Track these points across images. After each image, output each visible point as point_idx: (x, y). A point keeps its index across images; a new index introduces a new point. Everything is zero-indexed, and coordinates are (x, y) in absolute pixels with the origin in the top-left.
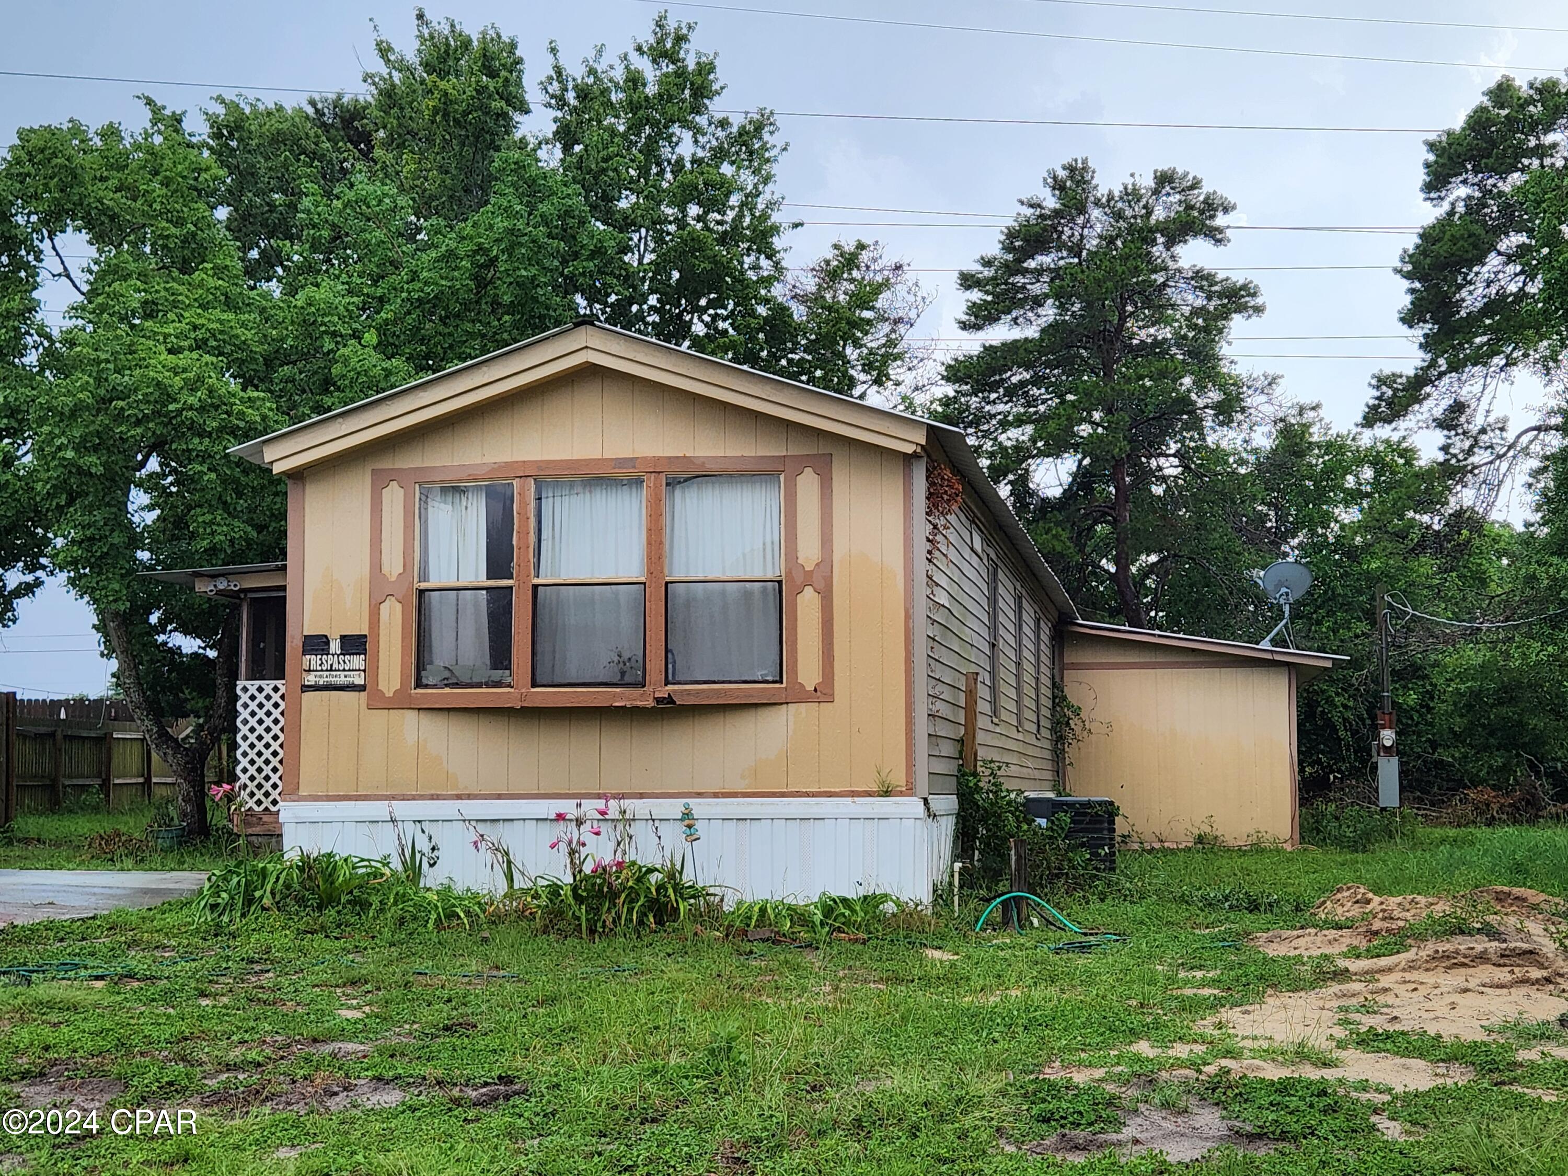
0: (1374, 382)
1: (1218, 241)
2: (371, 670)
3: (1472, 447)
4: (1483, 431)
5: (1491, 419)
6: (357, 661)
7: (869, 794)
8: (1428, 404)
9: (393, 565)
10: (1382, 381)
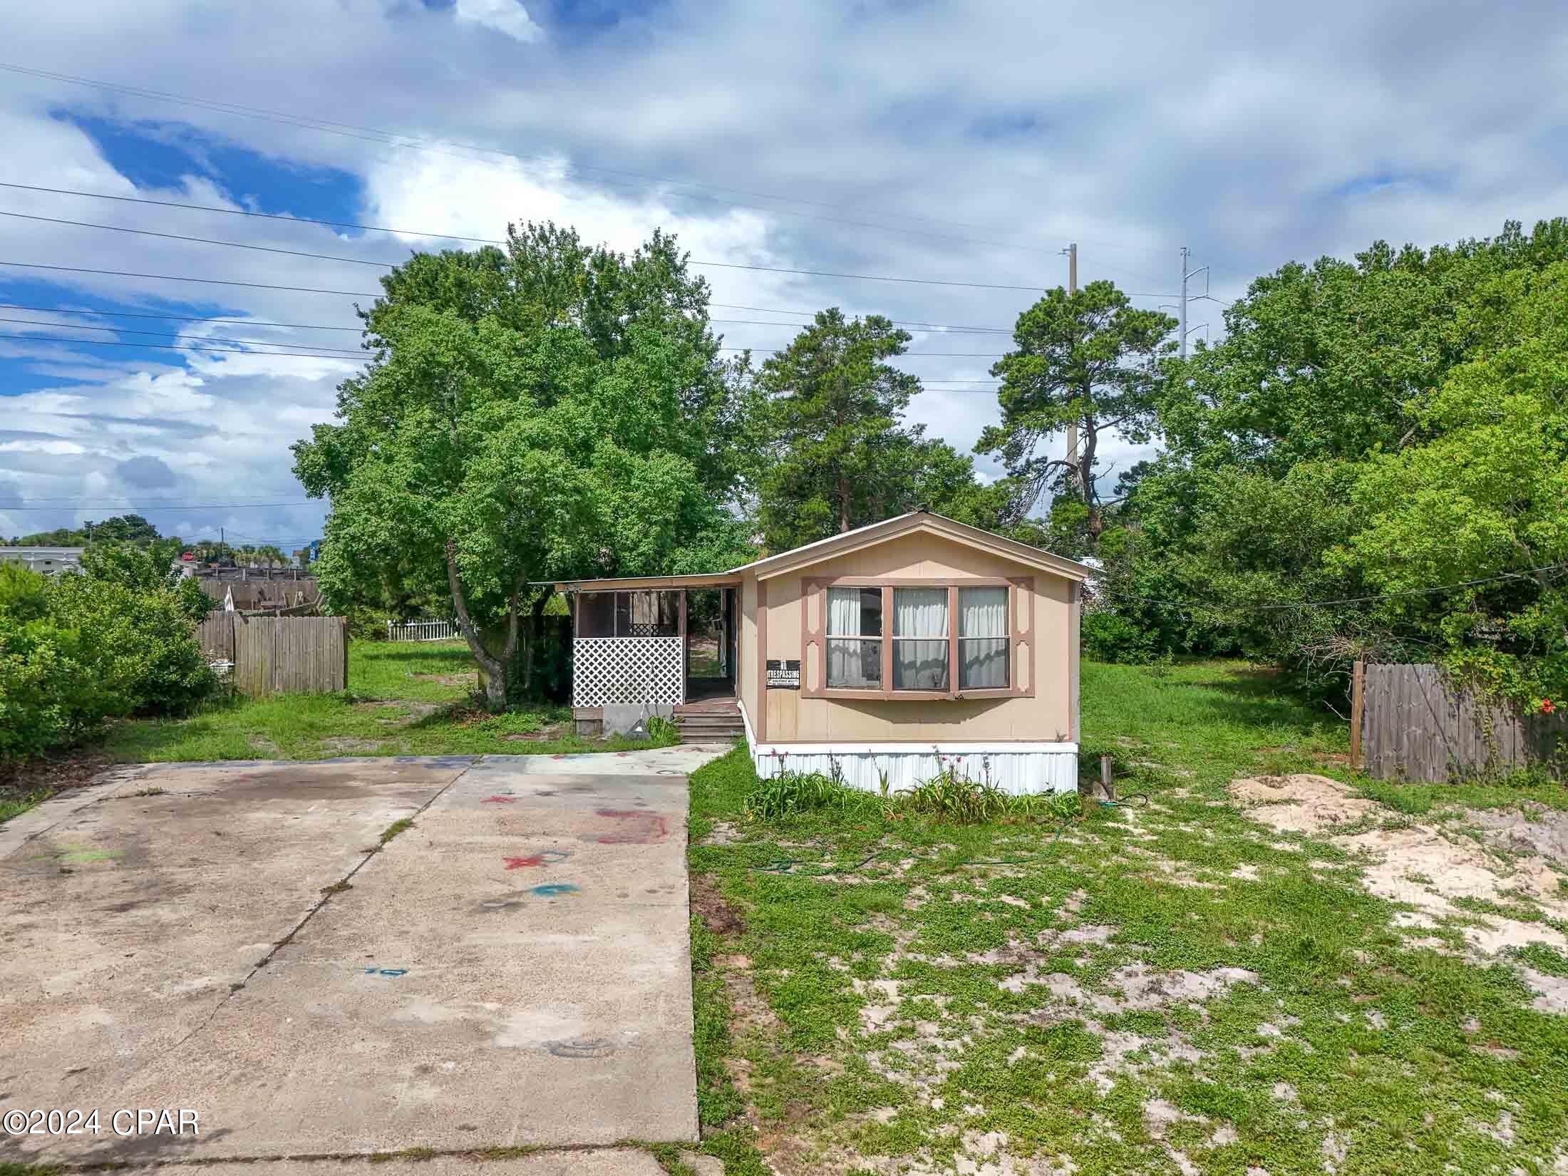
2: (803, 677)
6: (795, 674)
7: (1050, 741)
9: (814, 627)
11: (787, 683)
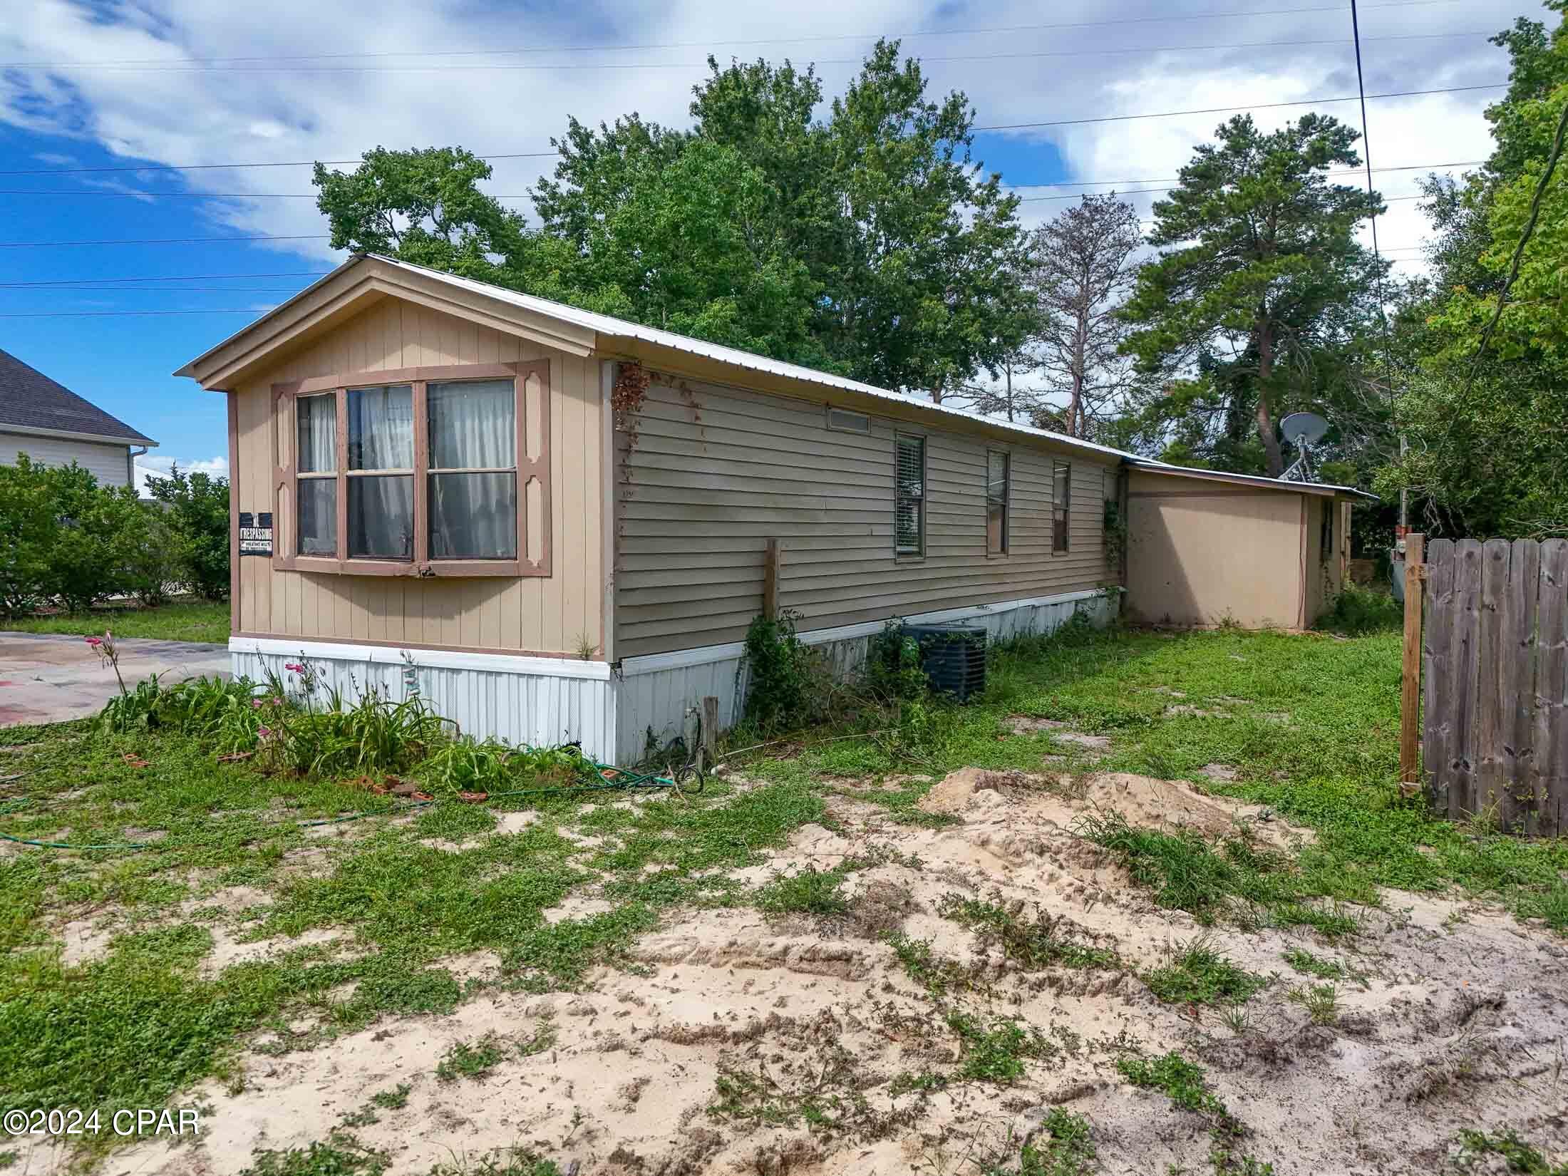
2: (275, 540)
6: (267, 533)
7: (571, 657)
9: (285, 460)
11: (260, 548)
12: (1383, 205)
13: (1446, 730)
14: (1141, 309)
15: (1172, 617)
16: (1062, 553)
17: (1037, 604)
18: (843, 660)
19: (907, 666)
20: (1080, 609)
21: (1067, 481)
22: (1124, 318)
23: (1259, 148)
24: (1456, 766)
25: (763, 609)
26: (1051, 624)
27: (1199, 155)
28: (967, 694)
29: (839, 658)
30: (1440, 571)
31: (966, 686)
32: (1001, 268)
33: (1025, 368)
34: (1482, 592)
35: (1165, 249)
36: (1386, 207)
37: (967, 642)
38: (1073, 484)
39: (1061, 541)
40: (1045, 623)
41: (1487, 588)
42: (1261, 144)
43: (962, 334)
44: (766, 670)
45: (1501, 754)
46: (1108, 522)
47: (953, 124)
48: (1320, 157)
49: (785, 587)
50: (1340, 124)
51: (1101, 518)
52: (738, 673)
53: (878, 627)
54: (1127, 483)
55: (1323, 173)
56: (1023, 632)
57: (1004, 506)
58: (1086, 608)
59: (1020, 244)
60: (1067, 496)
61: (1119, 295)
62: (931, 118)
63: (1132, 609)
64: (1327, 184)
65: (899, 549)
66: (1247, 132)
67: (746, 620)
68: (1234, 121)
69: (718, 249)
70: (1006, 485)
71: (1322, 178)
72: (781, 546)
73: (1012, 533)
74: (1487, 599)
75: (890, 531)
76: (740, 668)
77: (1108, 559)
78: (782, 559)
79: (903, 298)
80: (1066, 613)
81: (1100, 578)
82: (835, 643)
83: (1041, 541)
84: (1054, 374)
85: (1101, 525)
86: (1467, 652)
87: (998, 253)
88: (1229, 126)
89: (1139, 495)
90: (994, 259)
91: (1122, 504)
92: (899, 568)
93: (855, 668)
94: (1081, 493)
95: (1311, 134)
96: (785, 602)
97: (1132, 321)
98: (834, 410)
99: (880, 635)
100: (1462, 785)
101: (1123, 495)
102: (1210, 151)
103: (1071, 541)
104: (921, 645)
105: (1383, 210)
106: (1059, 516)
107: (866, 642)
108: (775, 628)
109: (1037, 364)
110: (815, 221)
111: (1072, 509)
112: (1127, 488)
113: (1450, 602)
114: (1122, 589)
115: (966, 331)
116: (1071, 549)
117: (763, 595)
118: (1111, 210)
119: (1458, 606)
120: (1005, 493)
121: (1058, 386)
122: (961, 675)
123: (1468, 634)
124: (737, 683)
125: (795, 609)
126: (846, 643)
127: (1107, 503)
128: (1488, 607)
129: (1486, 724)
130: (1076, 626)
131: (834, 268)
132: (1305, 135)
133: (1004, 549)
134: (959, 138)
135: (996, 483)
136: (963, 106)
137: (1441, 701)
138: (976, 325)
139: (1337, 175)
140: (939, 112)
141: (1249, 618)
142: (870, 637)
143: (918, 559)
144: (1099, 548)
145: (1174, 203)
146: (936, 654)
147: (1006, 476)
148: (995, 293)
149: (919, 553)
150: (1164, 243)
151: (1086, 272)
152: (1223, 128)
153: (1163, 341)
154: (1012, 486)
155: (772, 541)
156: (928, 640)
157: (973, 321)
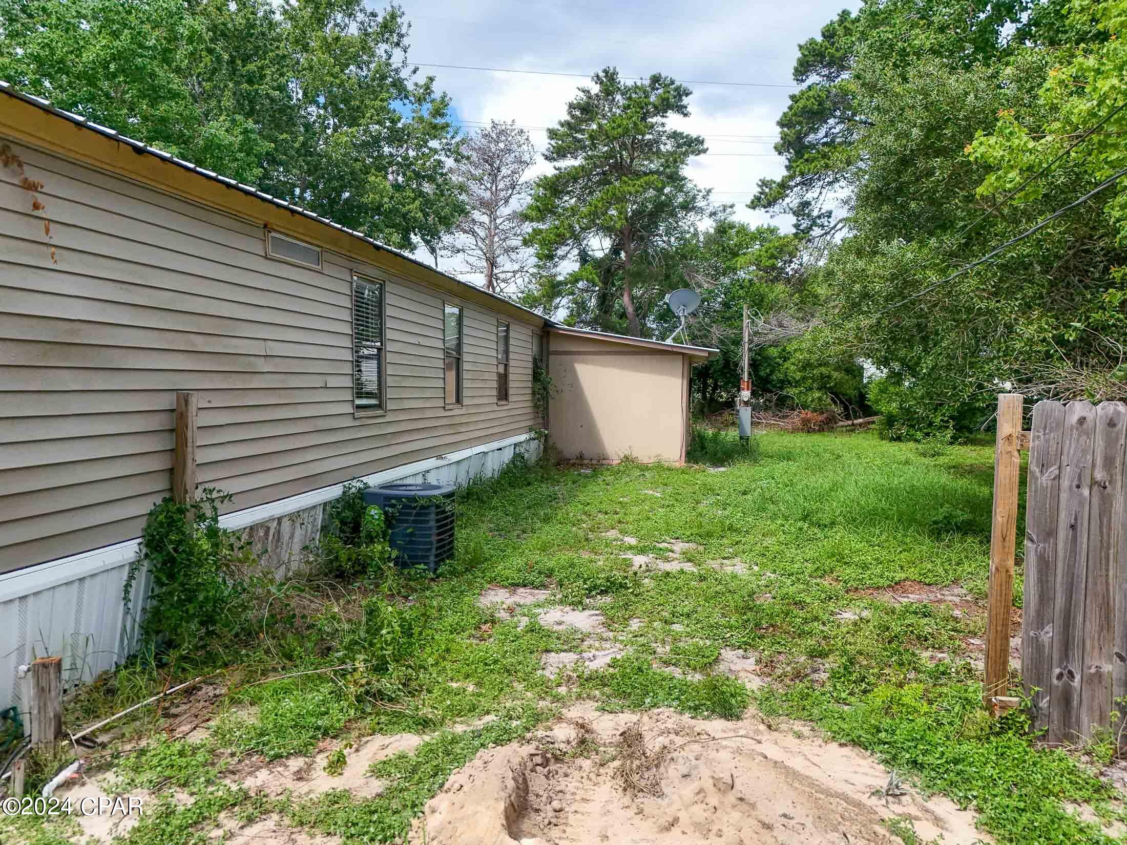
0: (760, 183)
1: (685, 115)
3: (811, 226)
4: (819, 217)
5: (823, 211)
8: (787, 200)
10: (764, 183)
12: (705, 146)
13: (1048, 634)
14: (540, 211)
15: (586, 455)
16: (504, 402)
17: (486, 450)
18: (292, 537)
19: (371, 539)
20: (518, 451)
21: (507, 338)
22: (525, 217)
23: (622, 94)
24: (1060, 676)
25: (171, 490)
26: (496, 468)
27: (581, 94)
28: (437, 564)
29: (286, 537)
30: (1047, 441)
31: (436, 556)
32: (436, 157)
33: (449, 253)
34: (1094, 465)
35: (557, 164)
36: (707, 149)
37: (438, 507)
38: (512, 341)
39: (503, 394)
40: (494, 465)
41: (1099, 462)
42: (625, 92)
43: (404, 210)
44: (172, 577)
45: (1110, 660)
46: (536, 376)
47: (392, 32)
48: (664, 106)
49: (202, 457)
50: (677, 83)
51: (530, 372)
52: (128, 586)
53: (335, 492)
54: (548, 343)
55: (664, 120)
56: (476, 477)
57: (459, 359)
58: (523, 450)
59: (453, 137)
60: (507, 352)
61: (520, 202)
62: (372, 24)
63: (554, 448)
64: (667, 128)
65: (358, 402)
66: (613, 79)
67: (144, 507)
68: (606, 72)
69: (155, 95)
70: (459, 339)
71: (663, 125)
72: (196, 401)
73: (466, 384)
74: (1099, 475)
75: (348, 382)
76: (131, 577)
77: (536, 406)
78: (198, 420)
79: (352, 173)
80: (508, 455)
81: (530, 423)
82: (279, 520)
83: (487, 392)
84: (472, 260)
85: (530, 378)
86: (1075, 539)
87: (434, 144)
88: (602, 74)
89: (557, 353)
90: (430, 149)
91: (544, 359)
92: (357, 423)
93: (305, 548)
94: (517, 350)
95: (657, 89)
96: (201, 476)
97: (532, 220)
98: (273, 234)
99: (337, 500)
100: (1066, 698)
101: (545, 353)
102: (588, 92)
103: (511, 392)
104: (386, 513)
105: (705, 151)
106: (501, 369)
107: (320, 511)
108: (190, 515)
109: (458, 251)
110: (263, 89)
111: (512, 363)
112: (548, 348)
113: (1058, 477)
114: (546, 432)
115: (407, 207)
116: (511, 398)
117: (171, 471)
118: (513, 134)
119: (1065, 483)
120: (459, 346)
121: (474, 269)
122: (431, 543)
123: (1076, 519)
124: (126, 599)
125: (218, 485)
126: (294, 517)
127: (535, 359)
128: (1098, 483)
129: (1092, 626)
130: (515, 466)
131: (285, 136)
132: (654, 89)
133: (458, 400)
134: (398, 44)
135: (452, 336)
136: (401, 17)
137: (1045, 598)
138: (417, 203)
139: (673, 122)
140: (380, 19)
141: (645, 455)
142: (325, 504)
143: (379, 412)
144: (529, 397)
145: (562, 129)
146: (402, 521)
147: (460, 332)
148: (431, 179)
149: (379, 406)
150: (555, 160)
151: (494, 181)
152: (598, 76)
153: (558, 235)
154: (465, 340)
155: (184, 397)
156: (393, 506)
157: (414, 199)
